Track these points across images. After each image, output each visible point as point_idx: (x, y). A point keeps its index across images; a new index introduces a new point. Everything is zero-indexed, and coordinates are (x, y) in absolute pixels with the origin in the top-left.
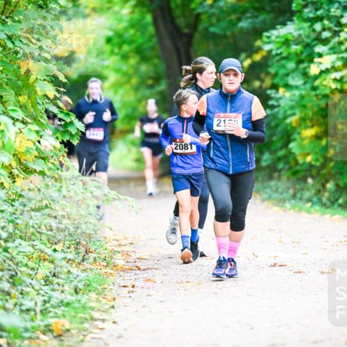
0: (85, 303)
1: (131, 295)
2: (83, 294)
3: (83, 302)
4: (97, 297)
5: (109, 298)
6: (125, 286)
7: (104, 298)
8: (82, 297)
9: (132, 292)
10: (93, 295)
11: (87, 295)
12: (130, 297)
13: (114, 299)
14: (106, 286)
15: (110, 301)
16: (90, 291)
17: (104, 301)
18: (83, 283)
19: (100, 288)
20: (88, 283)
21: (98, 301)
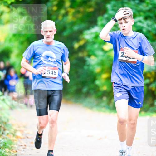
0: (4, 153)
1: (24, 149)
2: (3, 149)
3: (2, 153)
4: (9, 150)
5: (14, 151)
6: (21, 146)
7: (12, 151)
8: (2, 150)
9: (25, 148)
10: (7, 150)
11: (4, 150)
12: (24, 150)
13: (16, 151)
14: (13, 145)
15: (15, 152)
16: (6, 148)
17: (12, 152)
18: (3, 144)
19: (10, 146)
20: (5, 144)
21: (9, 152)
